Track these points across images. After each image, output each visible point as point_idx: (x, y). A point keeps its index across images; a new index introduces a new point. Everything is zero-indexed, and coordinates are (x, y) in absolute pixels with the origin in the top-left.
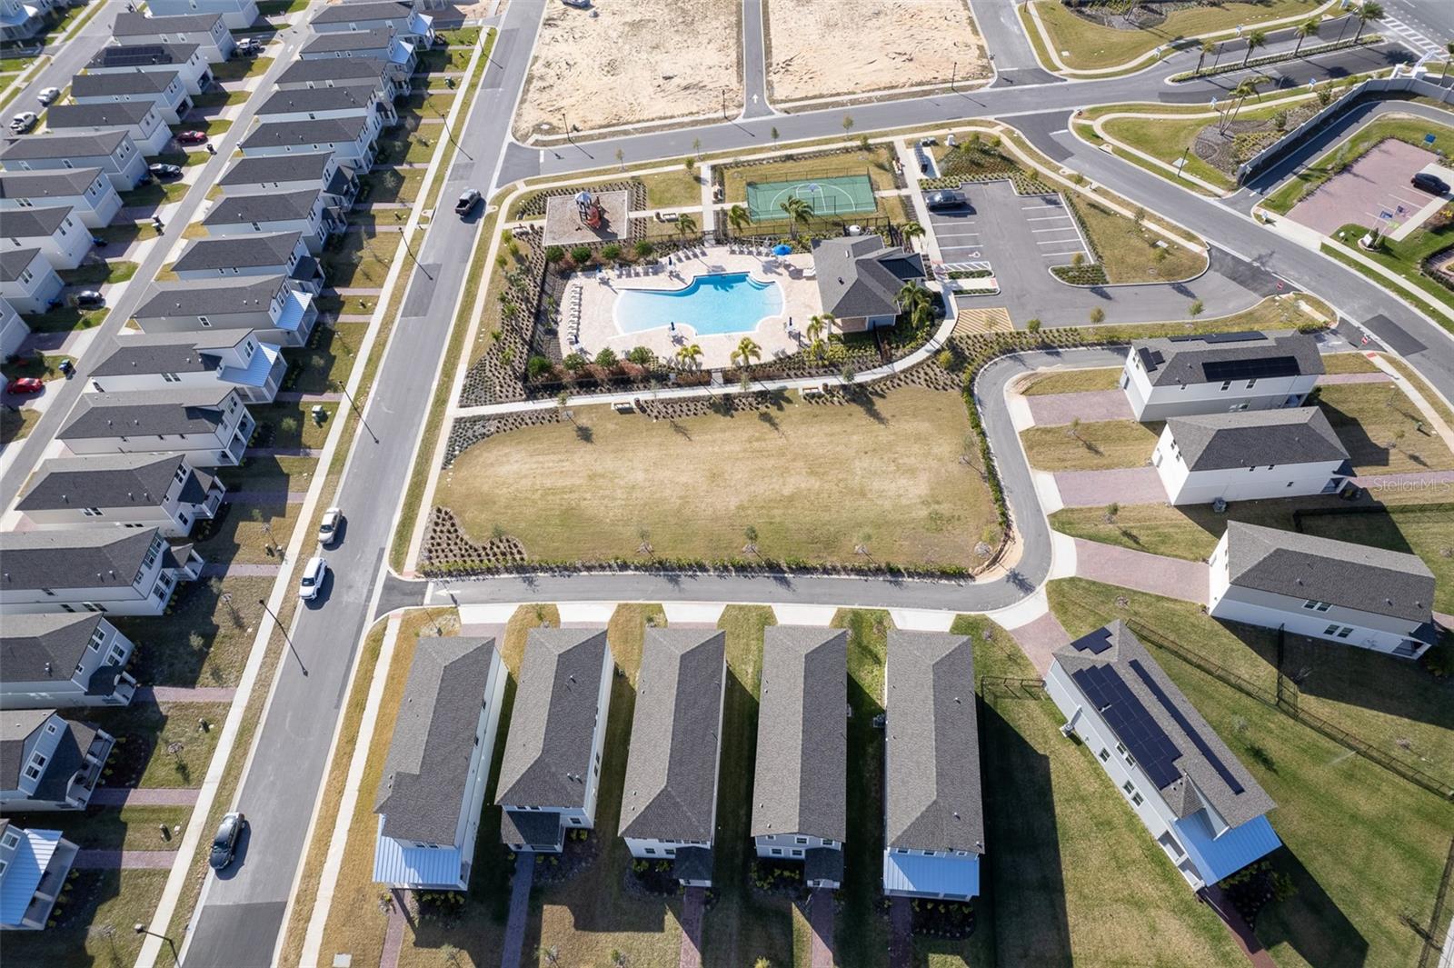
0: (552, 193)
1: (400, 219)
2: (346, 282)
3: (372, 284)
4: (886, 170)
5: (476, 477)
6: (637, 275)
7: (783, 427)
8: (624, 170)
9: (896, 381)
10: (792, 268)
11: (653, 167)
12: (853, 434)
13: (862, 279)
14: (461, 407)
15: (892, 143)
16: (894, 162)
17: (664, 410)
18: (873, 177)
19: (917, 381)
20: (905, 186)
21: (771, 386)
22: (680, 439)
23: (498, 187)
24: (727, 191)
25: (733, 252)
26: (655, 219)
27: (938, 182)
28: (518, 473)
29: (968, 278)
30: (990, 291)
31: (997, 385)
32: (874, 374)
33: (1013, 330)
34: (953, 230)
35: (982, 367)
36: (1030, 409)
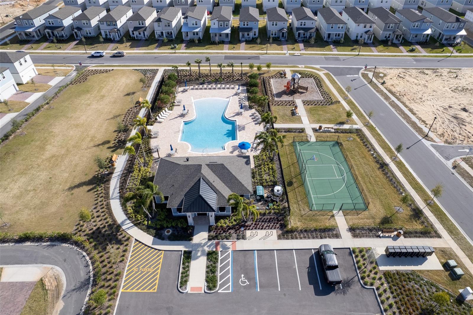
0: (318, 79)
1: (292, 49)
2: (248, 44)
3: (247, 48)
4: (381, 225)
5: (124, 75)
6: (241, 103)
8: (345, 99)
11: (352, 108)
14: (165, 70)
15: (440, 237)
20: (356, 236)
22: (110, 117)
23: (321, 67)
24: (327, 133)
27: (369, 266)
29: (208, 267)
30: (184, 282)
31: (63, 263)
32: (115, 189)
33: (121, 290)
34: (286, 267)
35: (88, 254)
36: (20, 282)
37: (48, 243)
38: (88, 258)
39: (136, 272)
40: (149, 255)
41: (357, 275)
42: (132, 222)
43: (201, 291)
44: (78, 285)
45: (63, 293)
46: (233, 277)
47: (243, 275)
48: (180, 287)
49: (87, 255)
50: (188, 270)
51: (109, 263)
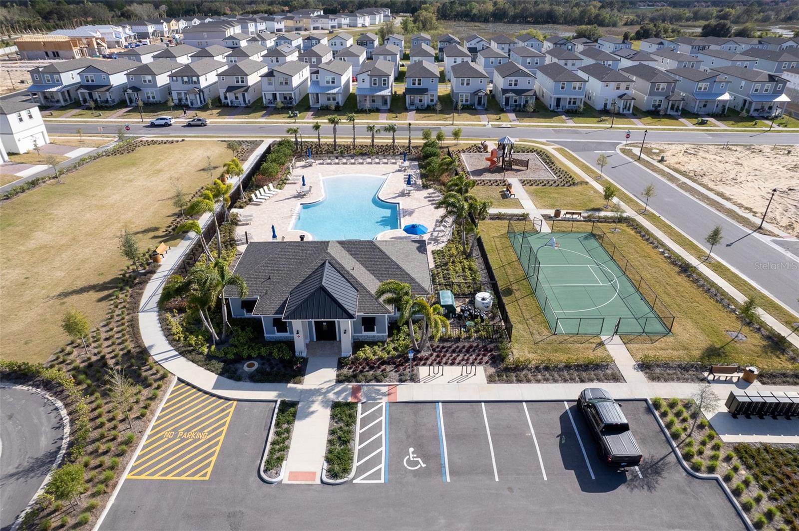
0: (544, 155)
2: (421, 113)
4: (706, 360)
8: (598, 180)
18: (669, 340)
20: (655, 378)
23: (549, 141)
29: (332, 432)
30: (275, 461)
31: (5, 421)
33: (125, 476)
34: (509, 434)
35: (66, 406)
38: (64, 412)
39: (169, 440)
40: (204, 407)
41: (674, 451)
42: (176, 350)
43: (314, 480)
44: (26, 465)
46: (389, 452)
47: (411, 450)
48: (265, 471)
49: (63, 407)
50: (288, 438)
51: (110, 420)
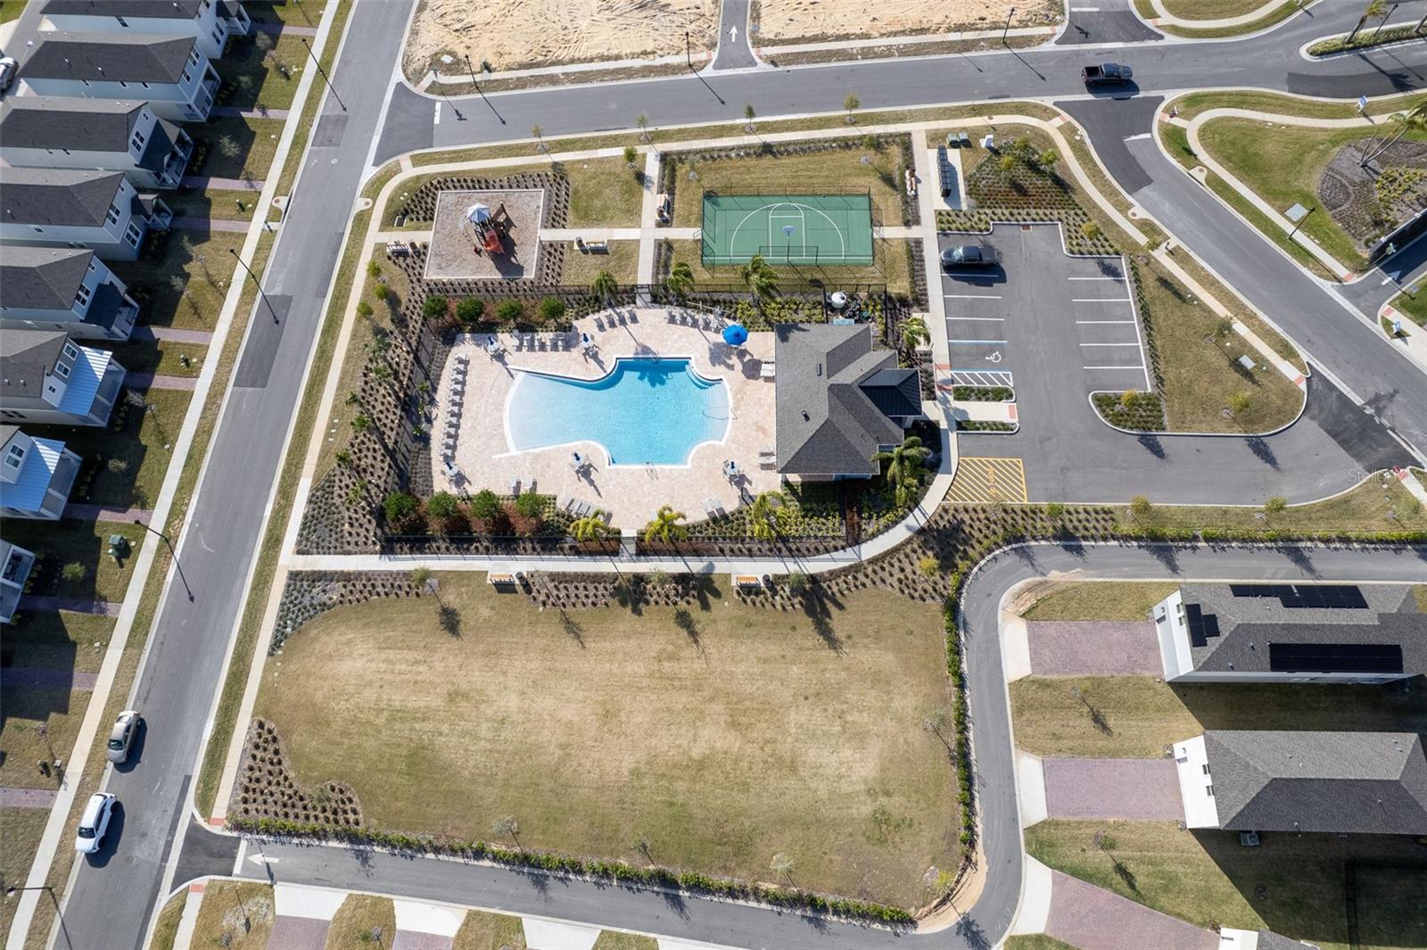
0: (446, 182)
1: (245, 209)
2: (166, 320)
3: (199, 324)
4: (893, 186)
5: (309, 675)
6: (543, 347)
7: (705, 640)
8: (546, 150)
9: (861, 577)
10: (748, 358)
11: (584, 148)
12: (793, 663)
13: (834, 419)
14: (299, 552)
15: (909, 134)
16: (907, 172)
17: (555, 592)
18: (876, 199)
19: (889, 580)
20: (917, 222)
21: (696, 566)
22: (570, 643)
23: (376, 164)
24: (676, 206)
25: (672, 320)
26: (576, 247)
27: (963, 220)
28: (361, 677)
29: (979, 399)
30: (1005, 426)
31: (992, 596)
32: (834, 560)
33: (1026, 502)
34: (970, 308)
35: (976, 563)
36: (1030, 644)
37: (962, 633)
38: (982, 562)
40: (967, 477)
41: (976, 235)
42: (911, 511)
43: (1014, 406)
44: (1025, 562)
45: (1039, 579)
46: (990, 369)
47: (987, 358)
48: (1012, 431)
50: (986, 423)
51: (988, 528)
